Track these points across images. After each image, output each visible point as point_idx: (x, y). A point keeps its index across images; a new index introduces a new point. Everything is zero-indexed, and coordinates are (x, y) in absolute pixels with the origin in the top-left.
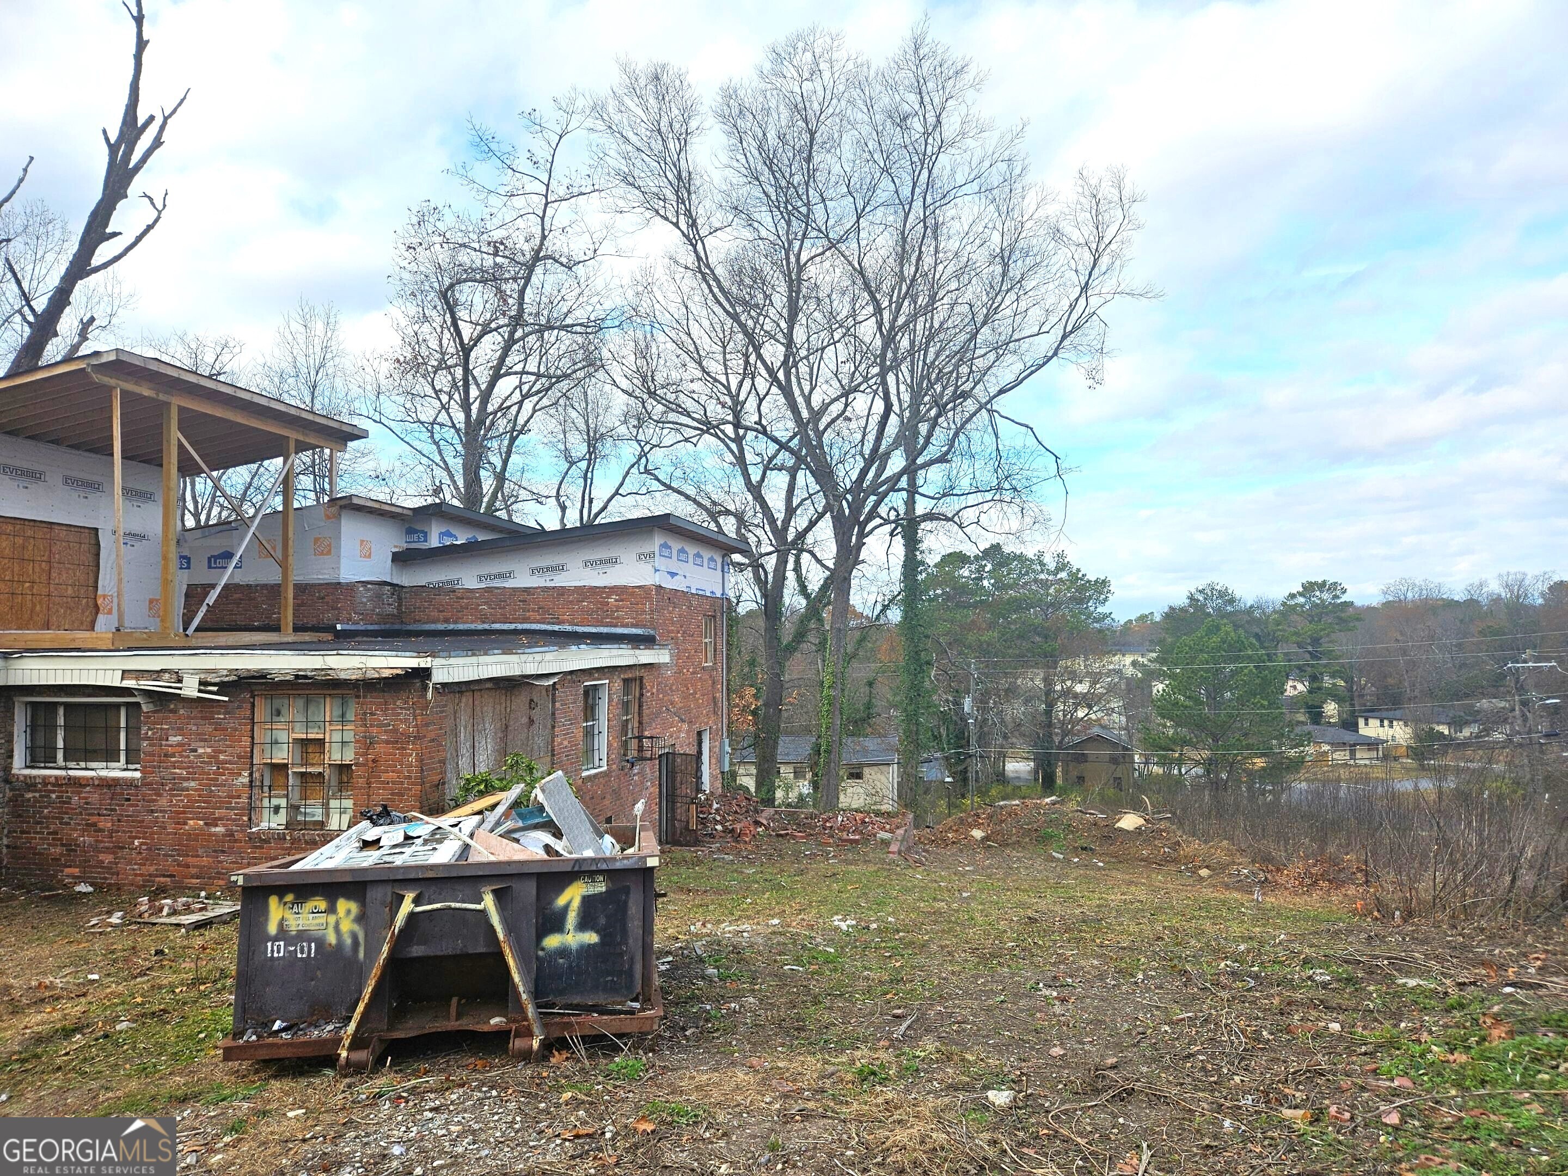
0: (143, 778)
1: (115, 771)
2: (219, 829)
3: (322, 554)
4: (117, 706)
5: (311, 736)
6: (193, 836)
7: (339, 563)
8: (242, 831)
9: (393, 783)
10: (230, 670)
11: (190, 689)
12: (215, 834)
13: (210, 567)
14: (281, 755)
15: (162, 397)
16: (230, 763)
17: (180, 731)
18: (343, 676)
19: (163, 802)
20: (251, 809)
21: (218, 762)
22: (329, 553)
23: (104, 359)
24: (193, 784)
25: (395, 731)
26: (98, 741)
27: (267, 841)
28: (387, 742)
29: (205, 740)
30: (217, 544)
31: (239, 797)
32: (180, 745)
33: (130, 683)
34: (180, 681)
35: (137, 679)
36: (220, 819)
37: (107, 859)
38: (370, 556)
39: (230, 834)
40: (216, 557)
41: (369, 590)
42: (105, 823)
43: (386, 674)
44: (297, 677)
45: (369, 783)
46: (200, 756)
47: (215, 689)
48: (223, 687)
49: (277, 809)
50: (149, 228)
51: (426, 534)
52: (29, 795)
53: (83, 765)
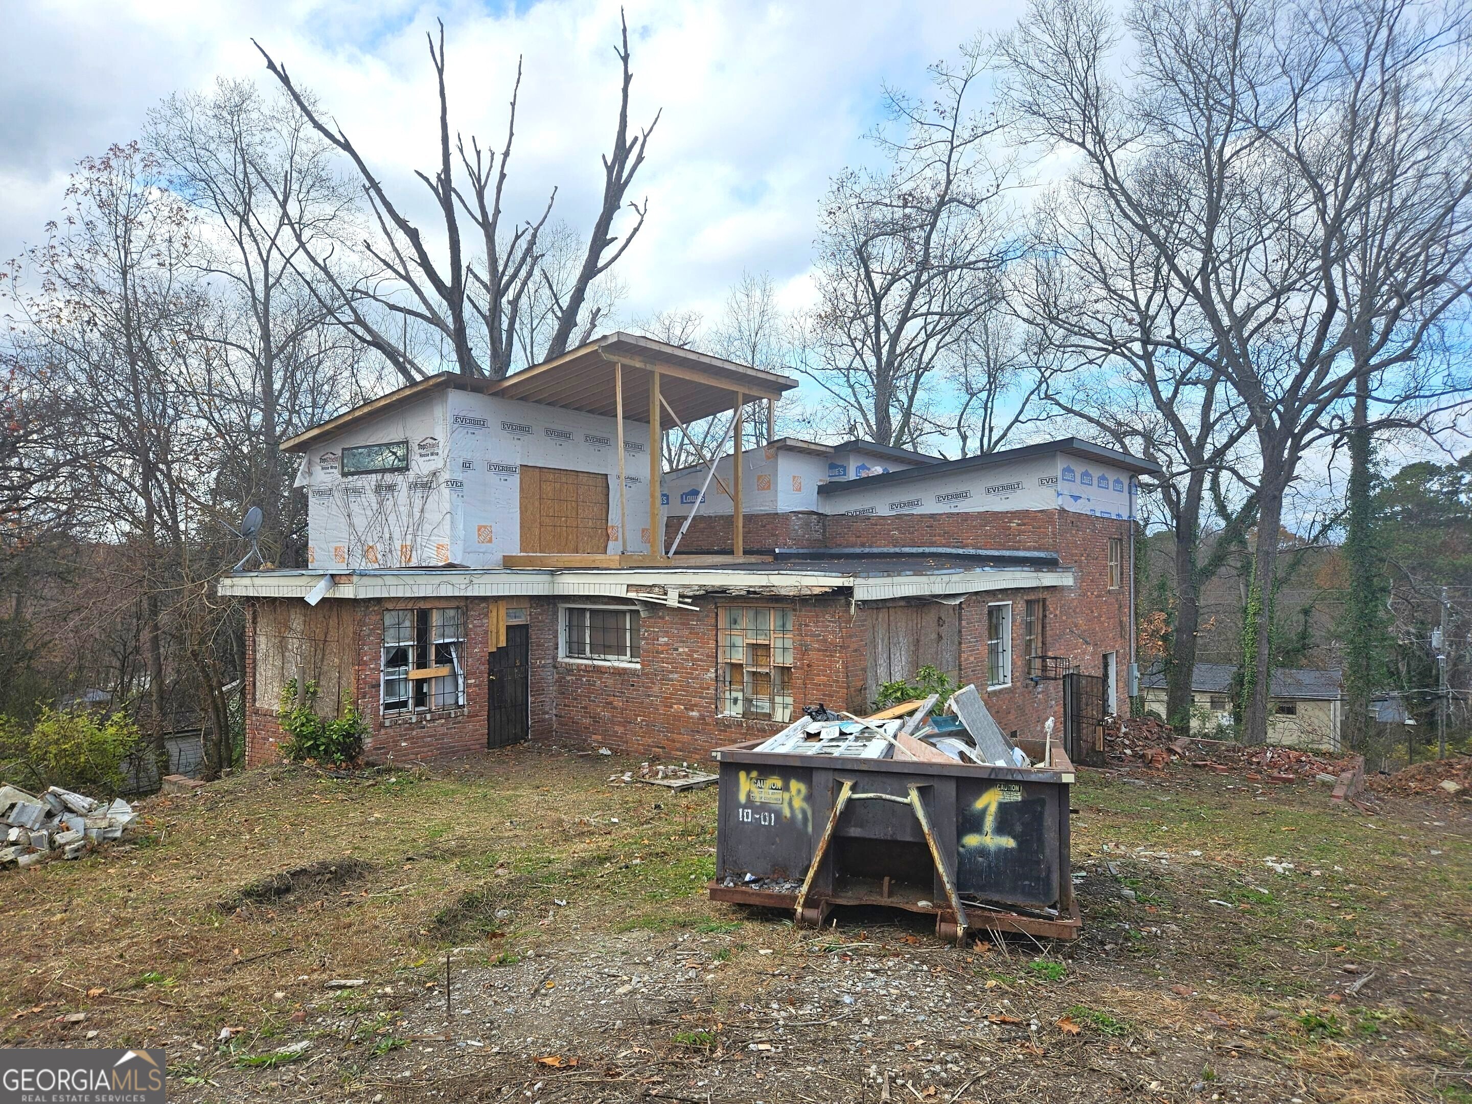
0: (643, 669)
1: (623, 662)
2: (695, 714)
3: (763, 489)
4: (624, 612)
5: (759, 642)
6: (677, 717)
7: (776, 496)
8: (712, 717)
9: (825, 685)
10: (700, 586)
11: (672, 600)
12: (692, 718)
13: (682, 502)
14: (739, 657)
15: (649, 367)
16: (701, 660)
17: (666, 633)
18: (783, 592)
19: (656, 689)
20: (717, 699)
21: (694, 660)
22: (769, 488)
23: (610, 341)
24: (676, 676)
25: (825, 641)
26: (612, 639)
27: (729, 726)
28: (819, 650)
29: (683, 642)
30: (686, 484)
31: (708, 689)
32: (667, 644)
33: (632, 595)
34: (666, 594)
35: (637, 592)
36: (695, 705)
37: (620, 730)
38: (800, 490)
39: (702, 718)
40: (687, 494)
41: (799, 519)
42: (618, 703)
43: (817, 591)
44: (748, 592)
45: (805, 684)
46: (680, 654)
47: (689, 600)
48: (696, 599)
49: (736, 701)
50: (636, 230)
51: (845, 468)
52: (569, 678)
53: (602, 656)
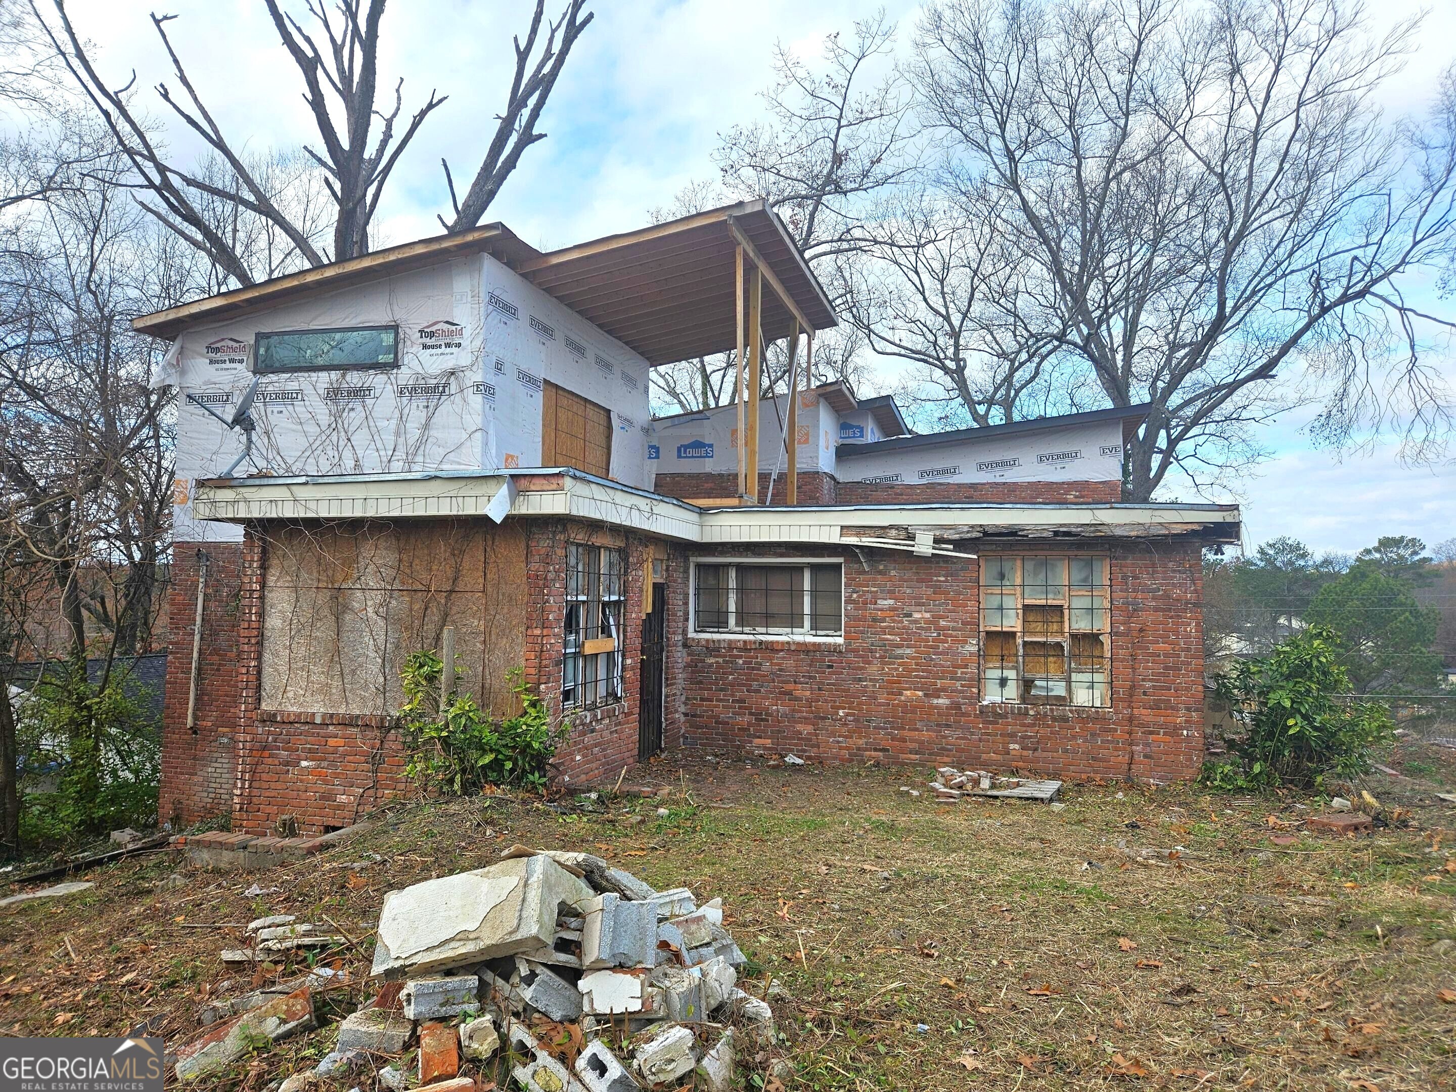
0: (848, 644)
1: (798, 636)
2: (942, 701)
4: (800, 568)
5: (1050, 602)
6: (910, 708)
8: (971, 704)
9: (1165, 655)
10: (972, 527)
11: (923, 546)
12: (937, 707)
14: (1012, 622)
16: (954, 629)
17: (891, 594)
18: (1117, 532)
19: (873, 669)
20: (979, 681)
21: (939, 629)
24: (908, 651)
25: (1167, 596)
26: (780, 606)
27: (1004, 716)
28: (1156, 609)
29: (923, 604)
31: (966, 667)
32: (892, 609)
33: (850, 540)
34: (911, 538)
35: (858, 535)
36: (944, 690)
37: (806, 729)
39: (956, 706)
40: (686, 447)
42: (804, 692)
43: (1177, 529)
44: (1057, 533)
45: (1134, 657)
46: (916, 621)
47: (954, 546)
48: (965, 544)
49: (1003, 682)
51: (862, 429)
52: (711, 660)
53: (763, 630)
